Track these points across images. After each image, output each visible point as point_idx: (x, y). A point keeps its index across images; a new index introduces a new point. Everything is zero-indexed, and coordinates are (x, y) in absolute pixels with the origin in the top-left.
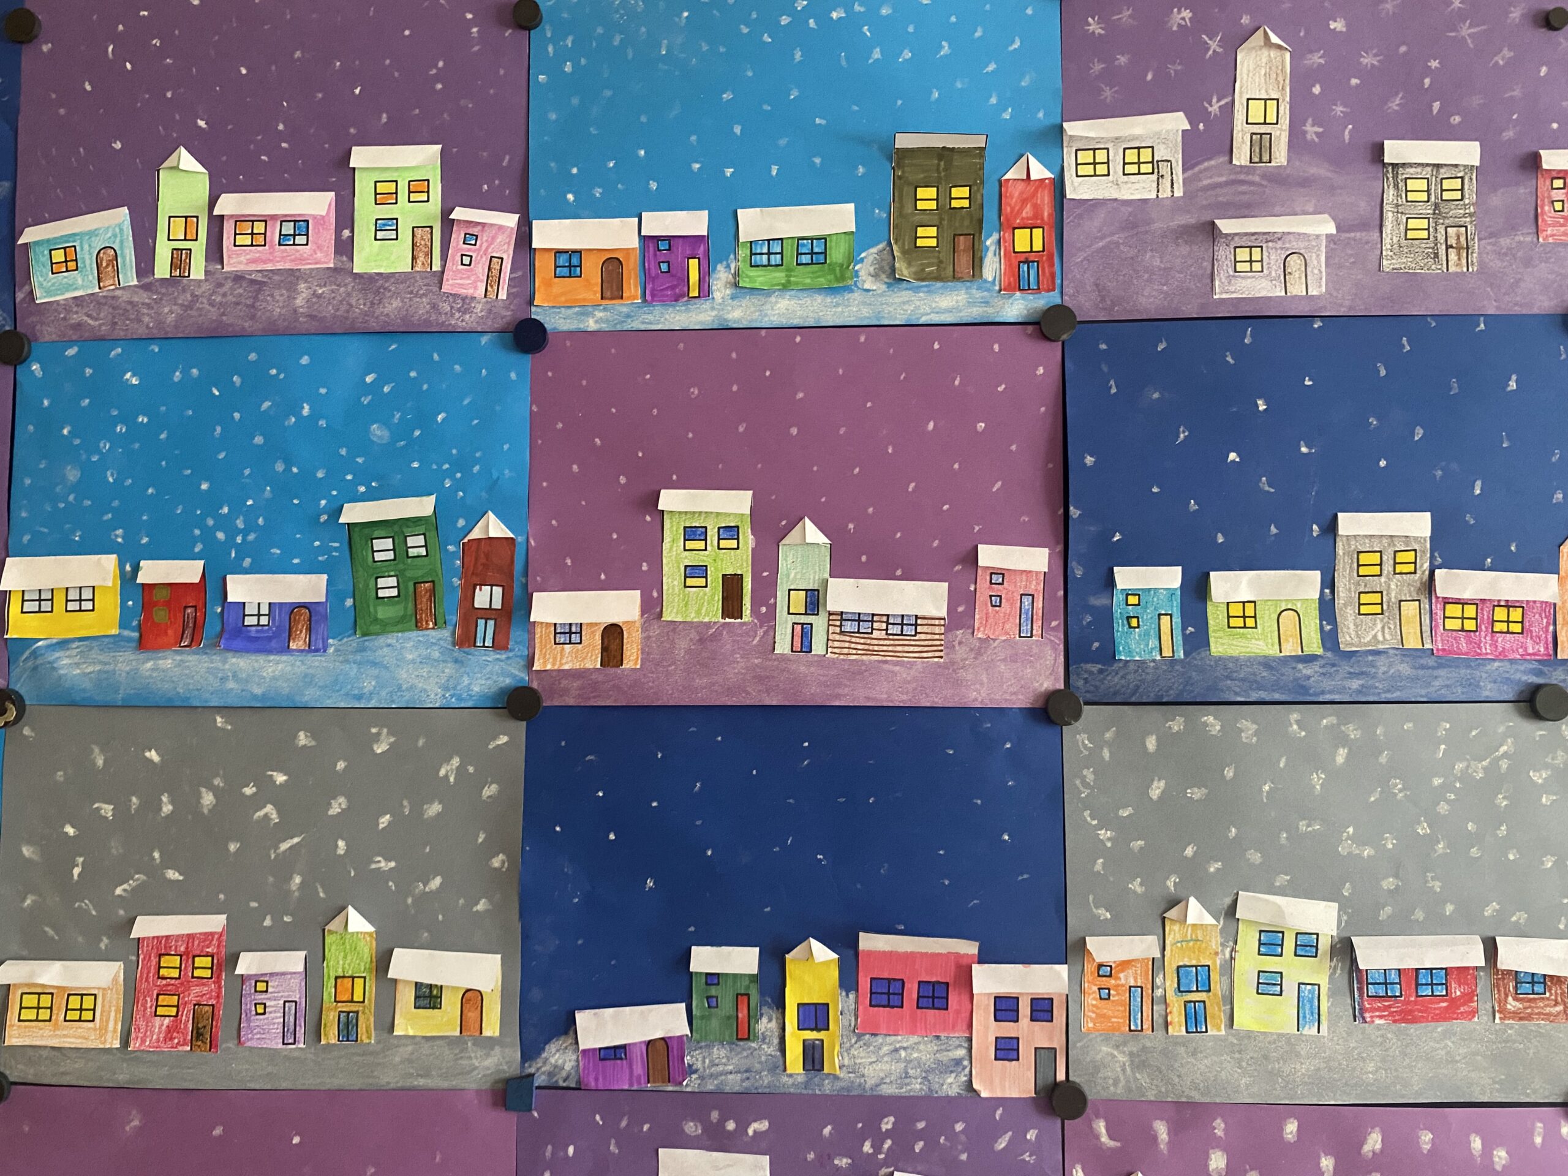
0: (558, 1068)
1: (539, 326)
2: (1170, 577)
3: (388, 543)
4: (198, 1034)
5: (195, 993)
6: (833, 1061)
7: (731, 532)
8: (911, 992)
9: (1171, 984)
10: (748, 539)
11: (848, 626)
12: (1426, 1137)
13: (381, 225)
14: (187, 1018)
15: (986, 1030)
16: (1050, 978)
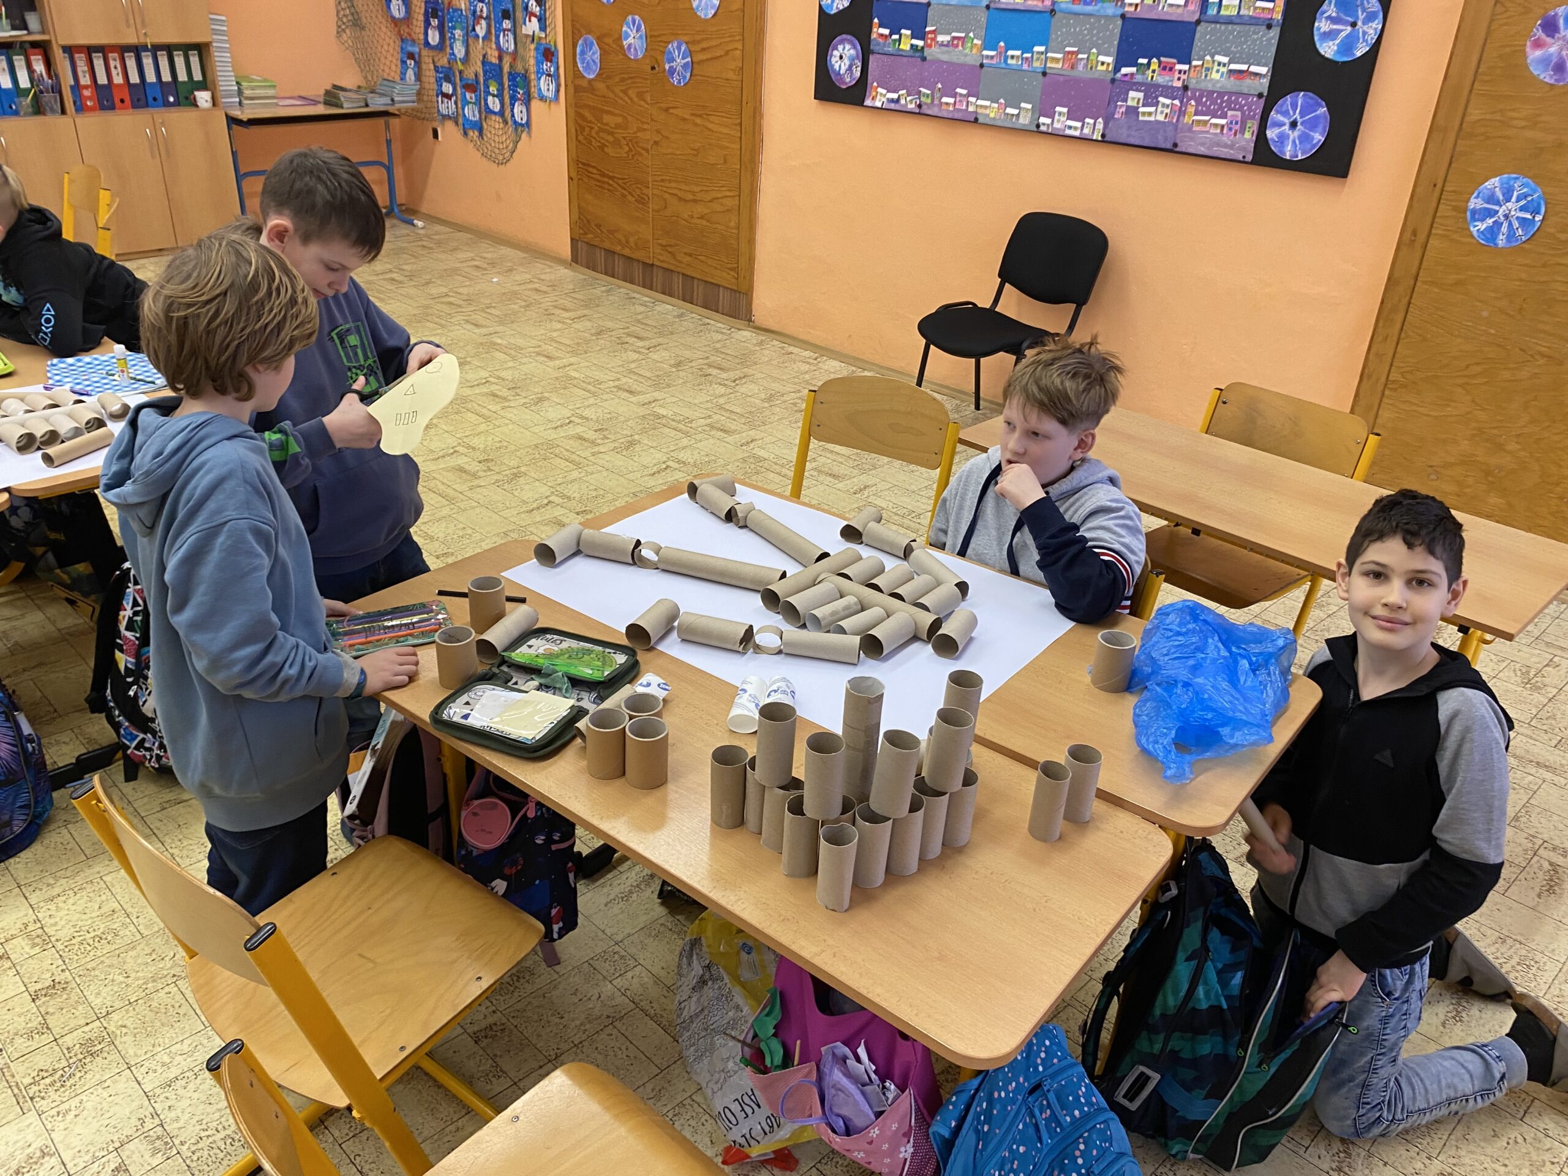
0: (1118, 77)
5: (1071, 61)
6: (1154, 78)
8: (1167, 68)
9: (1203, 70)
11: (1170, 6)
12: (1234, 98)
14: (1071, 64)
15: (1177, 75)
16: (1186, 67)
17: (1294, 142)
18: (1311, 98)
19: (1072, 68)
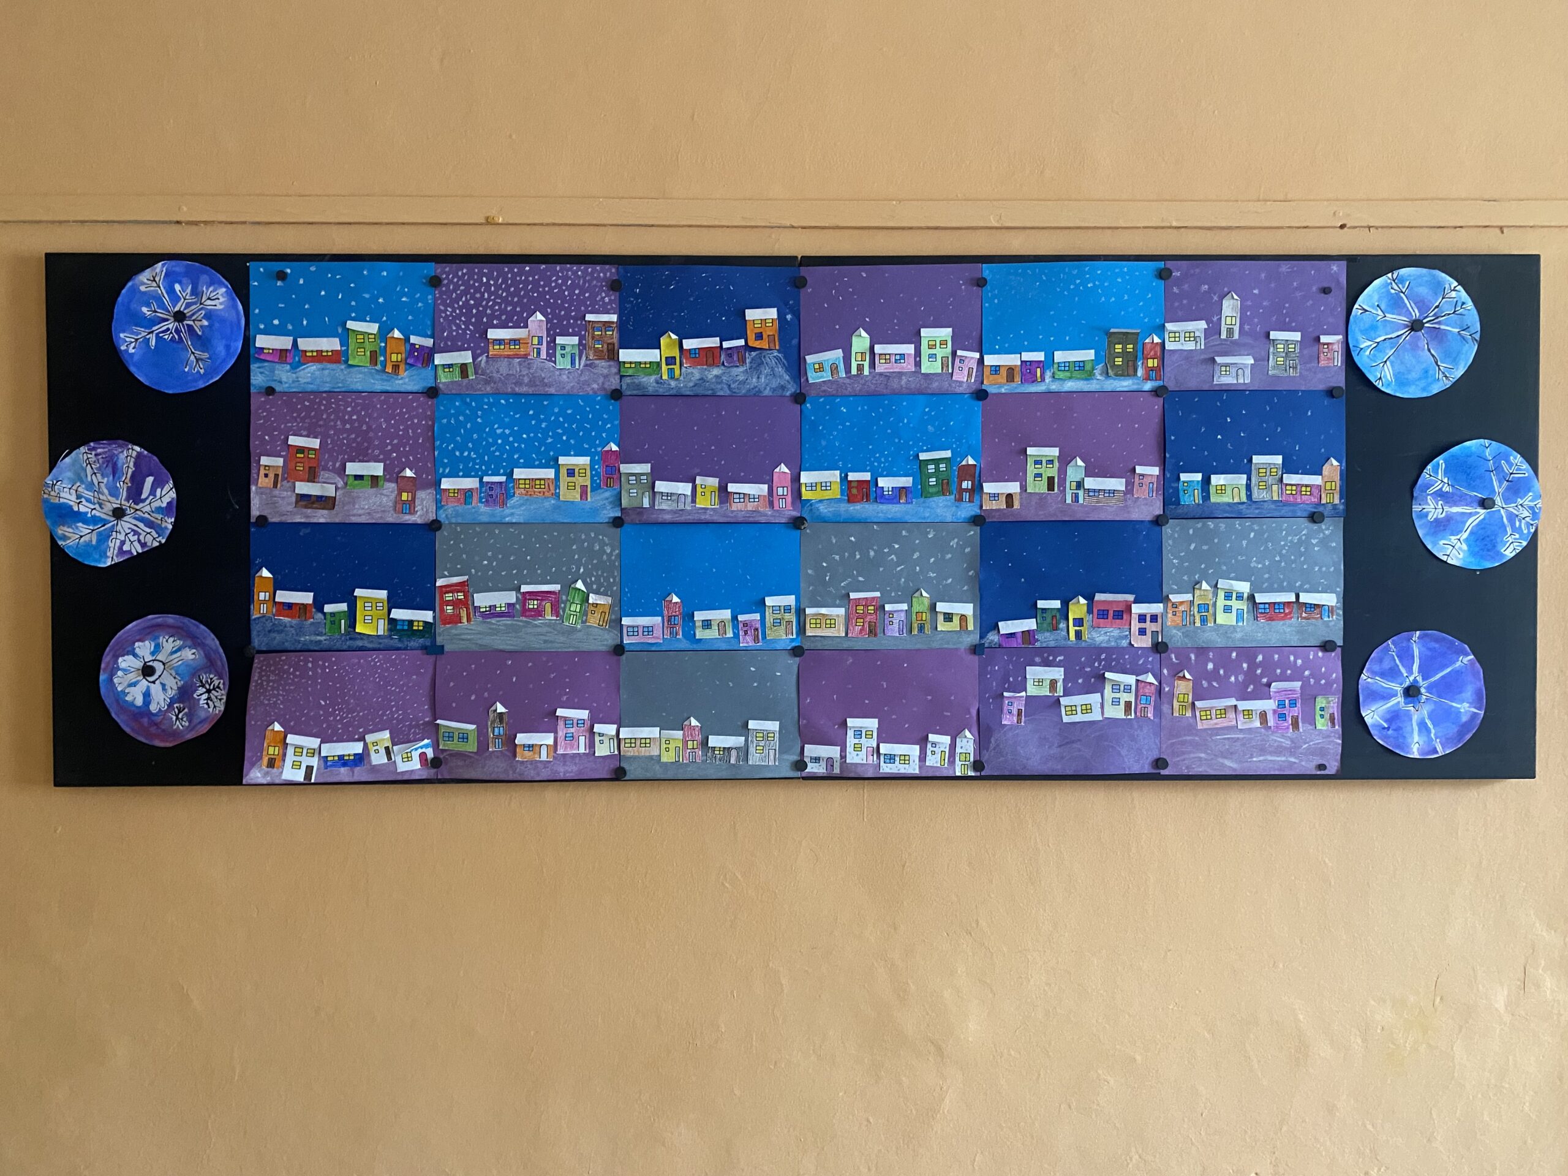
0: (992, 641)
1: (985, 391)
2: (1198, 477)
3: (933, 466)
4: (870, 631)
5: (868, 619)
6: (1086, 636)
7: (1051, 462)
8: (1111, 613)
9: (1196, 610)
10: (1056, 464)
11: (1091, 494)
12: (1276, 656)
13: (931, 356)
14: (867, 625)
15: (1135, 625)
16: (1157, 608)
17: (1422, 725)
18: (1437, 640)
19: (872, 632)
